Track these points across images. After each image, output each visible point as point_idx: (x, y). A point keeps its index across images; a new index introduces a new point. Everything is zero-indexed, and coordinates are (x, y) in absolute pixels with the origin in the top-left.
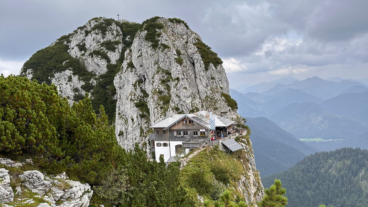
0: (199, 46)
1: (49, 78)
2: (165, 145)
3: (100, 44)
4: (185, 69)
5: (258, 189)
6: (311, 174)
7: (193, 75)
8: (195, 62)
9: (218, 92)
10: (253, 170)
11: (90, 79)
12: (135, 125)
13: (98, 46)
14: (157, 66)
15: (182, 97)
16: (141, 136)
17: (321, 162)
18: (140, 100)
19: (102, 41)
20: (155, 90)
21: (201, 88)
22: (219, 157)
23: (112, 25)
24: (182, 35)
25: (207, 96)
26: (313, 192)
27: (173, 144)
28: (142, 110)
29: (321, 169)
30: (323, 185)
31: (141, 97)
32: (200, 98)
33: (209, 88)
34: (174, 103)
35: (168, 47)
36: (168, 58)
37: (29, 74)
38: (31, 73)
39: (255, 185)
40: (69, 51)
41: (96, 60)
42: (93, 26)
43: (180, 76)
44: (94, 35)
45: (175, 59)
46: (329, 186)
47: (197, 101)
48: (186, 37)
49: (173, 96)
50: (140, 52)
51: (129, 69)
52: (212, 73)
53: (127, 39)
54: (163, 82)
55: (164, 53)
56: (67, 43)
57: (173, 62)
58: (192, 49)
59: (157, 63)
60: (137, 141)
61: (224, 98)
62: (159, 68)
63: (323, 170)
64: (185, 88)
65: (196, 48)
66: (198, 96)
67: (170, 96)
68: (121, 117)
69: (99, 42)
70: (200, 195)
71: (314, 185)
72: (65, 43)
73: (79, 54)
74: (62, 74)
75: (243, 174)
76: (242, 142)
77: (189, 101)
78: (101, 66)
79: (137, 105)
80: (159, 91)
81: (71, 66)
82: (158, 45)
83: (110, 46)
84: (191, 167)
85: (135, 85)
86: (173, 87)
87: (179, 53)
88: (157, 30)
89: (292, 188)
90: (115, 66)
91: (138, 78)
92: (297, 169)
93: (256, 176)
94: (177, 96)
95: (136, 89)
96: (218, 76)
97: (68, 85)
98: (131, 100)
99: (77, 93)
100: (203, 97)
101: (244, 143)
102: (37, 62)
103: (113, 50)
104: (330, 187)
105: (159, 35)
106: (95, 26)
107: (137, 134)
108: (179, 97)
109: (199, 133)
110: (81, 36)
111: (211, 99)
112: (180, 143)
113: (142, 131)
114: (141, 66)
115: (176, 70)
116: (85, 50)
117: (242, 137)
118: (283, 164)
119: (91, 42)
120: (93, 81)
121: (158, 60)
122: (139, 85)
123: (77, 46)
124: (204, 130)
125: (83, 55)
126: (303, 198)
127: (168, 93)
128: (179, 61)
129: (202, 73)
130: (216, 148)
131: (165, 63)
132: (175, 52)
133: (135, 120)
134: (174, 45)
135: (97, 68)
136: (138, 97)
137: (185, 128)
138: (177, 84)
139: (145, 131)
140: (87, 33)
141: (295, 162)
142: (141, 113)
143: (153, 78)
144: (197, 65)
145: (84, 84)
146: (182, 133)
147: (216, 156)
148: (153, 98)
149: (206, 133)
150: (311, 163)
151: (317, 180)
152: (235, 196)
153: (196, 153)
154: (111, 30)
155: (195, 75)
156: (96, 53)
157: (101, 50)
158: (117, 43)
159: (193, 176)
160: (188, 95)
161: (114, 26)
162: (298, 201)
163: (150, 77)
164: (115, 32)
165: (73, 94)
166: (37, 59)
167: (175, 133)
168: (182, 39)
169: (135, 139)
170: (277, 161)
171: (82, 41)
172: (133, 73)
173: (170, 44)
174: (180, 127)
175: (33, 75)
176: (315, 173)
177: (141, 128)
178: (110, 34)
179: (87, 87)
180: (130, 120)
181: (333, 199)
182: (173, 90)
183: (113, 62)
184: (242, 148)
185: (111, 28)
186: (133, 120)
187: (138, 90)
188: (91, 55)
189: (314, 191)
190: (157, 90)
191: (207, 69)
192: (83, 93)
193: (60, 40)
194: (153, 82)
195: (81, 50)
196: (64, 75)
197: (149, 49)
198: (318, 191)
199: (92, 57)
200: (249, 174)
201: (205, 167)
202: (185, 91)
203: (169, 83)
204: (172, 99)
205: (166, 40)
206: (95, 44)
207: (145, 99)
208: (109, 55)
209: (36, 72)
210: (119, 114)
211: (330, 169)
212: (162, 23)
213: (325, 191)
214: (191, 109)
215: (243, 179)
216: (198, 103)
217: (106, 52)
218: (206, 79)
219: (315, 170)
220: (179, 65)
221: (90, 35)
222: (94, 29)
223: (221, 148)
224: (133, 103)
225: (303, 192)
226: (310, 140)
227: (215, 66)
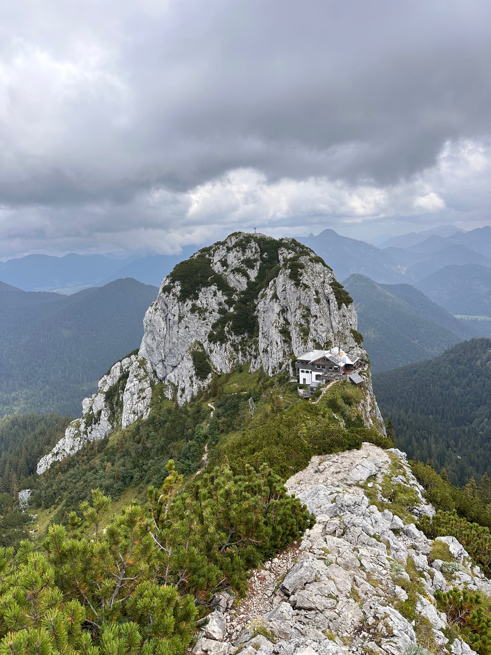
0: (334, 287)
1: (196, 291)
2: (307, 372)
3: (241, 261)
4: (321, 307)
5: (373, 408)
6: (462, 367)
7: (328, 312)
8: (331, 301)
9: (348, 329)
10: (370, 395)
11: (232, 295)
12: (279, 348)
13: (239, 263)
14: (298, 302)
15: (319, 331)
16: (283, 357)
17: (478, 351)
18: (283, 327)
19: (242, 258)
20: (297, 323)
21: (334, 324)
22: (347, 387)
23: (251, 243)
24: (319, 273)
25: (339, 331)
26: (462, 390)
27: (314, 374)
28: (285, 336)
29: (477, 361)
30: (476, 382)
31: (284, 324)
32: (333, 332)
33: (341, 324)
34: (312, 335)
35: (309, 288)
36: (308, 297)
37: (177, 285)
38: (179, 285)
39: (370, 405)
40: (211, 265)
41: (237, 277)
42: (233, 243)
43: (318, 315)
44: (235, 253)
45: (314, 299)
46: (484, 383)
47: (331, 334)
48: (323, 275)
49: (312, 330)
50: (284, 287)
51: (274, 300)
52: (344, 311)
53: (264, 256)
54: (304, 317)
55: (305, 292)
56: (209, 256)
57: (313, 301)
58: (329, 289)
59: (298, 299)
60: (280, 361)
61: (352, 335)
62: (300, 304)
63: (479, 362)
64: (322, 325)
65: (331, 288)
66: (331, 330)
67: (309, 329)
68: (264, 336)
69: (240, 259)
70: (334, 413)
71: (465, 381)
72: (207, 256)
73: (221, 269)
74: (208, 289)
75: (362, 399)
76: (364, 375)
77: (324, 335)
78: (242, 283)
79: (281, 332)
80: (300, 323)
81: (215, 282)
82: (300, 283)
83: (249, 263)
84: (328, 394)
85: (279, 314)
86: (311, 322)
87: (317, 293)
88: (299, 270)
89: (435, 383)
90: (255, 284)
91: (281, 308)
92: (445, 359)
93: (372, 399)
94: (315, 330)
95: (279, 318)
96: (349, 315)
97: (214, 299)
98: (276, 327)
99: (221, 307)
100: (336, 331)
101: (365, 376)
102: (185, 275)
103: (252, 267)
104: (486, 384)
105: (301, 275)
106: (236, 243)
107: (281, 355)
108: (317, 331)
109: (333, 368)
110: (222, 252)
111: (342, 334)
112: (321, 374)
113: (284, 353)
114: (285, 299)
115: (314, 308)
116: (227, 266)
117: (364, 372)
118: (428, 350)
119: (233, 258)
120: (235, 297)
121: (300, 297)
122: (282, 314)
123: (219, 261)
124: (337, 367)
125: (225, 271)
126: (448, 396)
127: (308, 326)
128: (318, 301)
129: (336, 312)
130: (345, 381)
131: (305, 300)
132: (314, 293)
133: (279, 344)
134: (313, 284)
135: (238, 284)
136: (281, 325)
137: (323, 364)
138: (315, 321)
139: (287, 354)
140: (229, 249)
141: (445, 347)
142: (284, 338)
143: (295, 312)
144: (332, 305)
145: (227, 298)
146: (321, 367)
147: (345, 386)
148: (295, 329)
149: (338, 369)
150: (464, 353)
151: (470, 374)
152: (356, 414)
153: (331, 384)
154: (251, 248)
155: (330, 311)
156: (237, 270)
157: (242, 267)
158: (256, 260)
159: (330, 401)
160: (324, 330)
161: (253, 244)
162: (441, 399)
163: (293, 310)
164: (254, 250)
165: (218, 307)
166: (184, 272)
167: (316, 367)
168: (319, 278)
169: (279, 359)
170: (419, 345)
171: (224, 257)
172: (277, 304)
173: (310, 285)
174: (320, 363)
175: (181, 287)
176: (468, 365)
177: (284, 351)
178: (250, 252)
179: (230, 302)
180: (274, 343)
181: (488, 400)
182: (312, 325)
183: (253, 279)
184: (363, 380)
185: (250, 246)
186: (277, 343)
187: (282, 318)
188: (233, 271)
189: (464, 388)
190: (299, 323)
191: (339, 308)
192: (227, 307)
193: (201, 252)
194: (295, 315)
195: (223, 266)
196: (210, 290)
197: (292, 287)
198: (469, 389)
199: (234, 273)
200: (367, 398)
201: (338, 395)
202: (321, 327)
203: (309, 319)
204: (311, 332)
205: (307, 281)
206: (236, 261)
207: (287, 326)
208: (249, 273)
209: (184, 285)
210: (263, 334)
211: (488, 361)
212: (303, 262)
213: (478, 389)
214: (326, 341)
215: (362, 401)
216: (331, 336)
217: (246, 269)
218: (339, 317)
219: (468, 361)
220: (317, 304)
221: (232, 253)
222: (235, 246)
223: (348, 380)
224: (277, 330)
225: (448, 388)
226: (470, 317)
227: (347, 306)
